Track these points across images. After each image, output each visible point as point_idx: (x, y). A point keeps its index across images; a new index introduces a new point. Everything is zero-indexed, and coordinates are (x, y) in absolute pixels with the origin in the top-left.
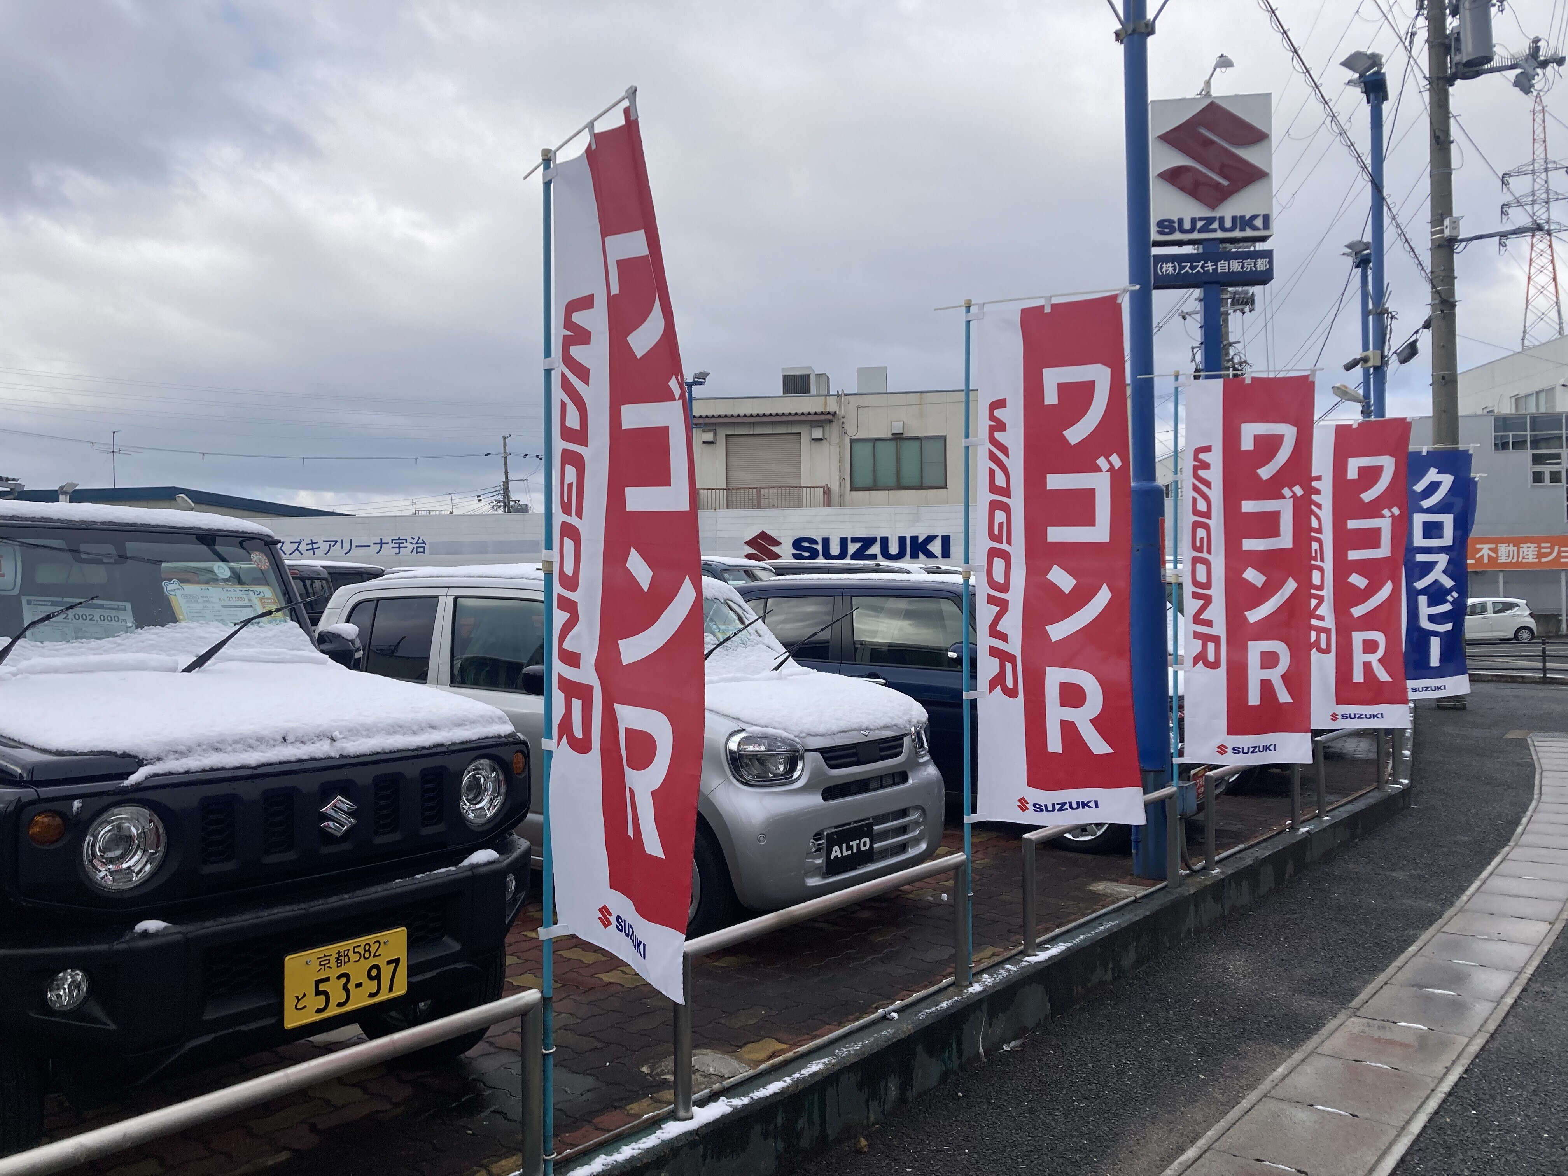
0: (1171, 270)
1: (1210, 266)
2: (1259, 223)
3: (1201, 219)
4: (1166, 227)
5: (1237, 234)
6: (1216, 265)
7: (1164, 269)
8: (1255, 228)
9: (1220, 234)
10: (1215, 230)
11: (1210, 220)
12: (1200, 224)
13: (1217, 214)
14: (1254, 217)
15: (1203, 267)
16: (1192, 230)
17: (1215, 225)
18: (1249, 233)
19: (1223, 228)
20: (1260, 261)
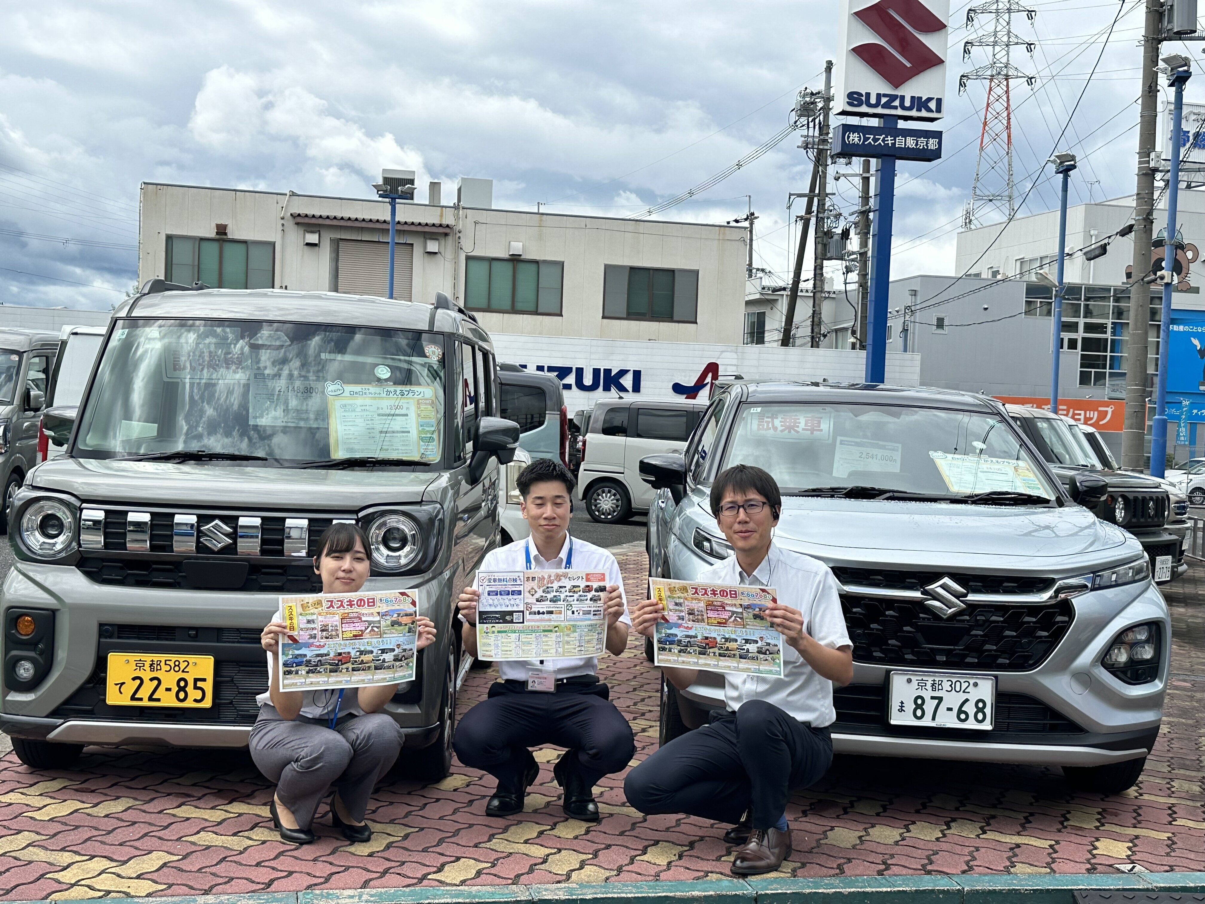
0: (856, 139)
1: (890, 140)
2: (933, 105)
3: (885, 95)
4: (855, 99)
5: (914, 113)
6: (895, 140)
7: (851, 138)
8: (929, 110)
9: (900, 112)
10: (895, 108)
11: (893, 98)
12: (884, 100)
13: (899, 92)
14: (930, 99)
15: (883, 140)
16: (876, 106)
17: (897, 103)
18: (924, 114)
19: (903, 108)
20: (931, 141)
